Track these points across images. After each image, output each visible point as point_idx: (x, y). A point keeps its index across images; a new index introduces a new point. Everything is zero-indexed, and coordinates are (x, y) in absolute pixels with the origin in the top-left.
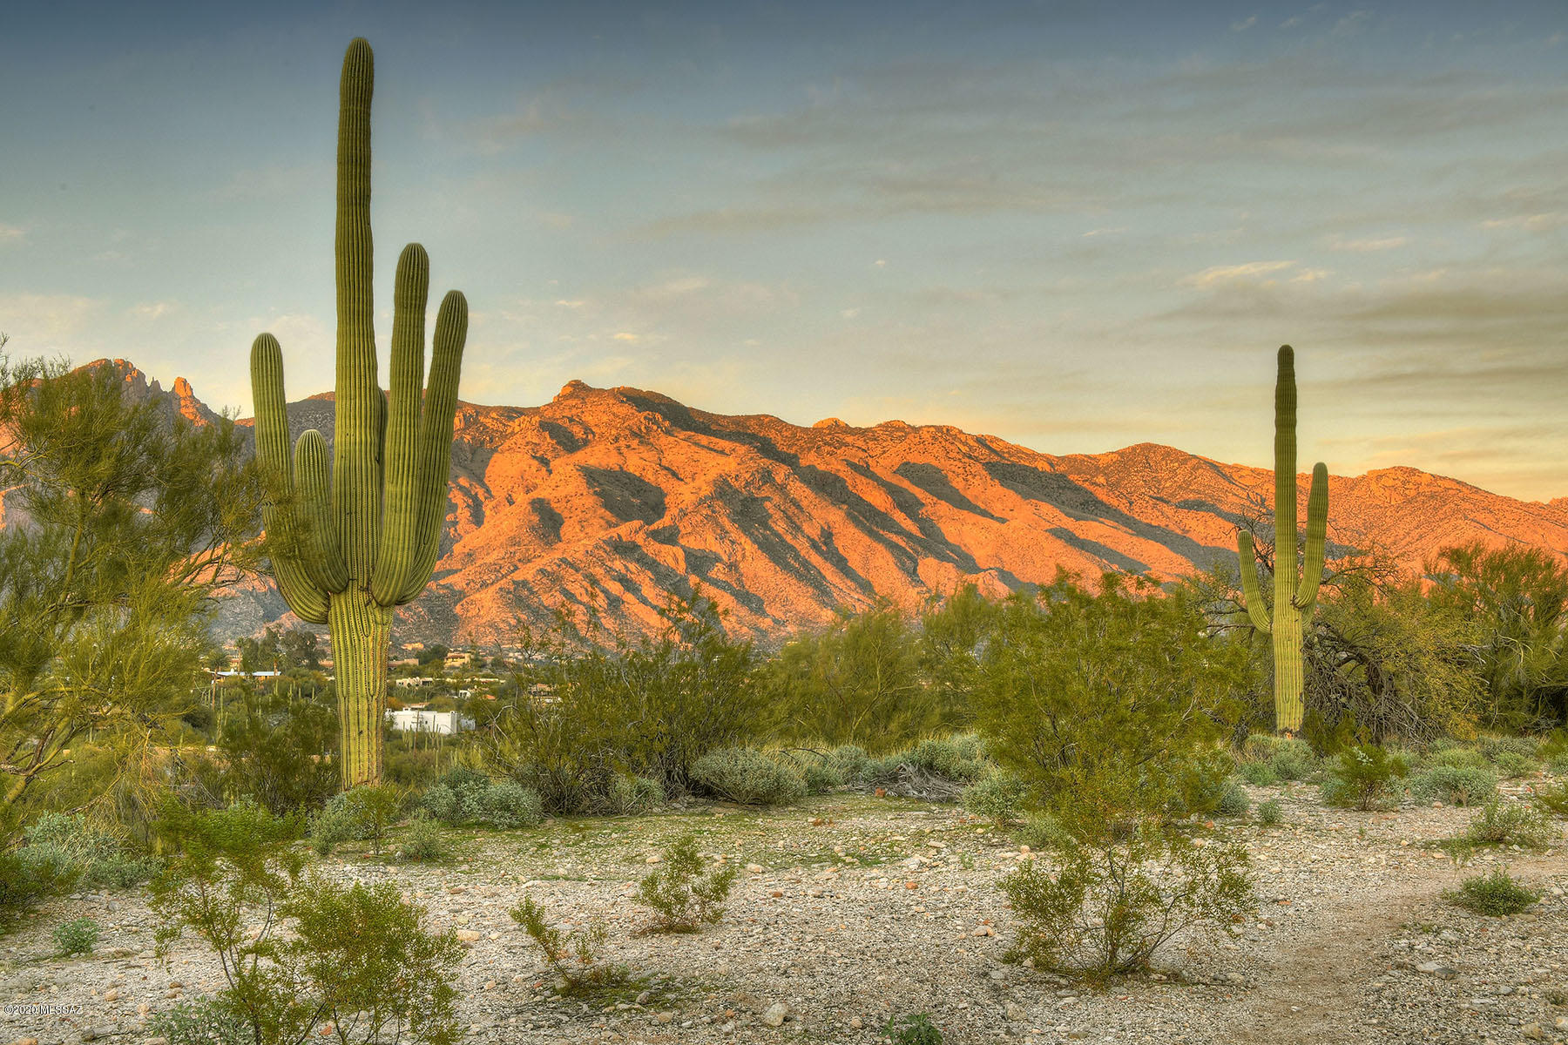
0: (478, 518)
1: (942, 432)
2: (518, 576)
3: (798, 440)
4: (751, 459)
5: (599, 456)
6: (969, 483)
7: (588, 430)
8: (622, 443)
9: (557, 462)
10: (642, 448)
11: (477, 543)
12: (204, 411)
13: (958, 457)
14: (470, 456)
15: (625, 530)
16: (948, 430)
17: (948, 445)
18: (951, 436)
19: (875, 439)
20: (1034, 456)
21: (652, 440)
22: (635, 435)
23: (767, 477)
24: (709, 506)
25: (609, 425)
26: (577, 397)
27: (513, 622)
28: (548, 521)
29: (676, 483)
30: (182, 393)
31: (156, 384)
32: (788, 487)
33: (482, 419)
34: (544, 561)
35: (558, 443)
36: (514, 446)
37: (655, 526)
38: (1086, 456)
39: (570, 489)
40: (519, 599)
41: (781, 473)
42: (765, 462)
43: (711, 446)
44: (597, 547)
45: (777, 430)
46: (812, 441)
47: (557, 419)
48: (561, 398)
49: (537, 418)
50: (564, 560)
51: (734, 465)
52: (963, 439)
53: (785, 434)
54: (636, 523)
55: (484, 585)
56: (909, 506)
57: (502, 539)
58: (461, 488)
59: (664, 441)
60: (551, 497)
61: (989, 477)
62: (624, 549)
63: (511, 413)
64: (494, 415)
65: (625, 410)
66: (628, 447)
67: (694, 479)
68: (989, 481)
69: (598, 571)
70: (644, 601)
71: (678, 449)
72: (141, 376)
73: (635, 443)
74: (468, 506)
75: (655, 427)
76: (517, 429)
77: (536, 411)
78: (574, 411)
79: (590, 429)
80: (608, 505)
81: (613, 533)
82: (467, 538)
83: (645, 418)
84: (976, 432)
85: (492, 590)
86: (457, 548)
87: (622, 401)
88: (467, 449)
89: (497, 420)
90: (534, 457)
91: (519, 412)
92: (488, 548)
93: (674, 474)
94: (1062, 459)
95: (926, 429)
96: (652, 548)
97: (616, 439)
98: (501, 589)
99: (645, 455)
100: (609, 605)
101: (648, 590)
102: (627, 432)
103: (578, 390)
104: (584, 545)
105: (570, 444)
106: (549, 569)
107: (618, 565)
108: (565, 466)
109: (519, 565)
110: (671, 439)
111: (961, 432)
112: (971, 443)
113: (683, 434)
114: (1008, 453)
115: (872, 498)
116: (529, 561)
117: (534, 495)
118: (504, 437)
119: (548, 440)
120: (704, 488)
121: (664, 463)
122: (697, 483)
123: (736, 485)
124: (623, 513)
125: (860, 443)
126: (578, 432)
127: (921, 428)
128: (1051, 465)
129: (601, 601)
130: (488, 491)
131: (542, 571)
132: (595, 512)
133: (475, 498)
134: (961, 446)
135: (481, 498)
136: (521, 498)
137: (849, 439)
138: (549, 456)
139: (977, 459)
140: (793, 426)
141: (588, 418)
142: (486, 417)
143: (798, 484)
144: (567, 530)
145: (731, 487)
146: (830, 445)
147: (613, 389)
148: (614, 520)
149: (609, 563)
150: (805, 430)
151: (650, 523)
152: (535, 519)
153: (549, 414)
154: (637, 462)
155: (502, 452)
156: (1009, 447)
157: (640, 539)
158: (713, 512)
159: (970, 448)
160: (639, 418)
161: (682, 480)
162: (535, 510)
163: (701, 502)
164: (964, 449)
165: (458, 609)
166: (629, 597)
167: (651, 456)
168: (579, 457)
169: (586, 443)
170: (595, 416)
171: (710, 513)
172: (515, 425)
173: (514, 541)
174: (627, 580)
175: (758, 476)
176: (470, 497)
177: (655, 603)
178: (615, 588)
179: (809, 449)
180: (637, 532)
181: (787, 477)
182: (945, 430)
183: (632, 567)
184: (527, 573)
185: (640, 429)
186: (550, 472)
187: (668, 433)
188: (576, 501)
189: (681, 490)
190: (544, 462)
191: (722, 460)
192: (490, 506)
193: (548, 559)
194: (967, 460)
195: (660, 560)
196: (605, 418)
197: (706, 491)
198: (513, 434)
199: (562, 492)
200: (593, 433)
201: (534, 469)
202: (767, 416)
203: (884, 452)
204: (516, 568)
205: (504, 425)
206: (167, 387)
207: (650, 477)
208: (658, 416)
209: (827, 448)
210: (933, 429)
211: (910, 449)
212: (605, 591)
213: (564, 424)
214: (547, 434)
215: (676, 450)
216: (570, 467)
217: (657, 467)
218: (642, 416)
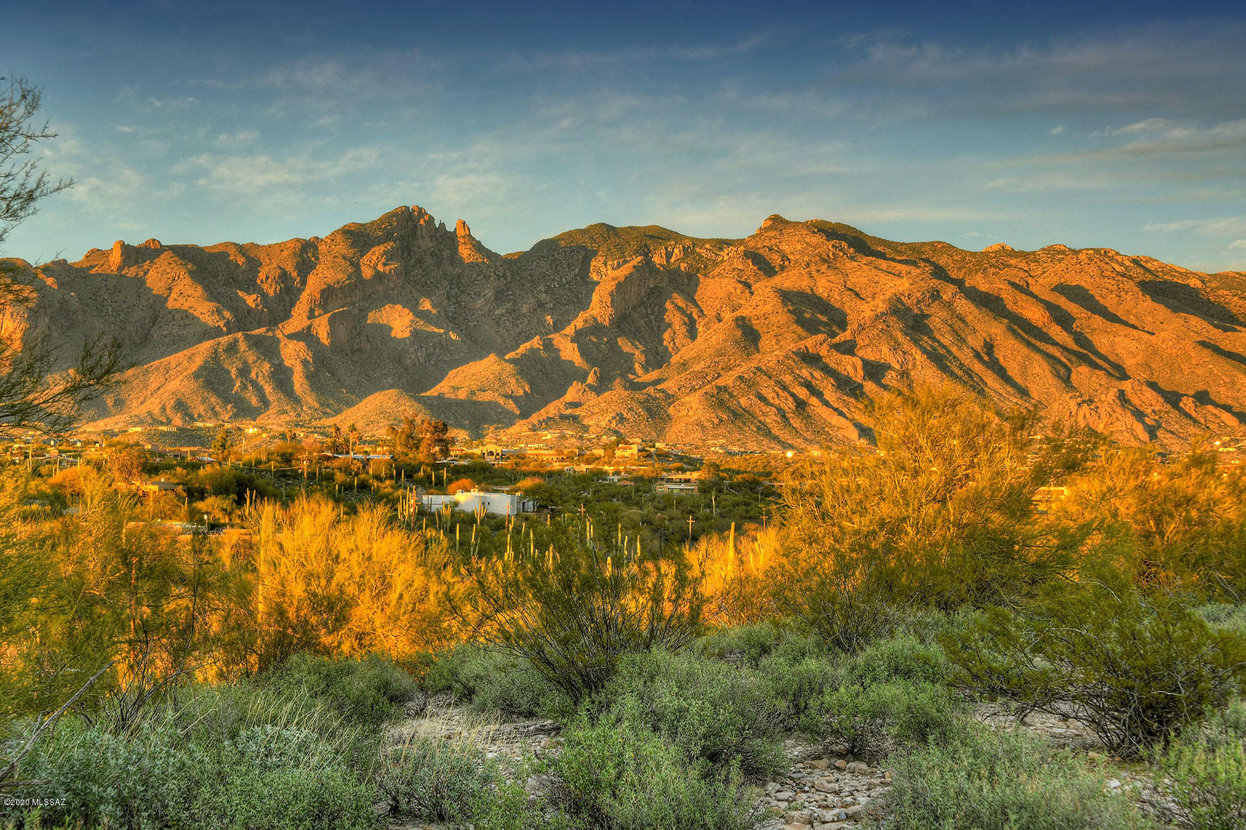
0: (692, 334)
1: (1100, 254)
2: (720, 382)
3: (967, 263)
4: (923, 279)
5: (791, 280)
6: (1122, 299)
7: (784, 257)
8: (813, 268)
9: (758, 285)
10: (830, 272)
11: (692, 354)
12: (478, 247)
13: (1112, 275)
14: (686, 281)
15: (811, 343)
16: (1105, 252)
17: (1103, 264)
18: (1109, 257)
19: (1037, 261)
20: (1187, 274)
21: (838, 265)
22: (825, 261)
23: (936, 296)
24: (884, 321)
25: (802, 253)
26: (776, 229)
27: (716, 421)
28: (749, 335)
29: (859, 302)
30: (460, 233)
31: (442, 225)
32: (955, 304)
33: (698, 250)
34: (743, 369)
35: (759, 269)
36: (723, 272)
37: (837, 340)
38: (1237, 273)
39: (768, 308)
40: (721, 403)
41: (948, 292)
42: (935, 283)
43: (890, 270)
44: (786, 357)
45: (949, 255)
46: (979, 263)
47: (759, 249)
48: (763, 230)
49: (742, 248)
50: (759, 369)
51: (907, 285)
52: (1119, 259)
53: (955, 258)
54: (821, 337)
55: (693, 390)
56: (1064, 320)
57: (711, 351)
58: (679, 308)
59: (850, 265)
60: (752, 315)
61: (1140, 293)
62: (811, 359)
63: (721, 244)
64: (708, 246)
65: (816, 239)
66: (818, 271)
67: (874, 299)
68: (1141, 297)
69: (788, 379)
70: (827, 404)
71: (860, 272)
72: (431, 219)
73: (824, 268)
74: (685, 323)
75: (841, 254)
76: (726, 258)
77: (741, 242)
78: (773, 241)
79: (787, 257)
80: (800, 321)
81: (801, 345)
82: (683, 350)
83: (833, 246)
84: (1133, 254)
85: (699, 393)
86: (675, 359)
87: (814, 232)
88: (685, 276)
89: (710, 250)
90: (740, 282)
91: (728, 243)
92: (698, 358)
93: (857, 295)
94: (1215, 276)
95: (1085, 252)
96: (833, 359)
97: (808, 265)
98: (706, 393)
99: (832, 278)
100: (797, 407)
101: (830, 395)
102: (818, 258)
103: (777, 222)
104: (777, 356)
105: (768, 270)
106: (746, 376)
107: (805, 373)
108: (764, 289)
109: (722, 373)
110: (855, 263)
111: (1117, 254)
112: (1127, 263)
113: (865, 259)
114: (1162, 271)
115: (1031, 314)
116: (731, 369)
117: (738, 313)
118: (716, 264)
119: (751, 266)
120: (881, 305)
121: (849, 285)
122: (877, 301)
123: (908, 303)
124: (811, 327)
125: (1023, 265)
126: (776, 259)
127: (1080, 251)
128: (1203, 282)
129: (789, 405)
130: (701, 311)
131: (741, 378)
132: (788, 327)
133: (690, 317)
134: (1116, 266)
135: (695, 316)
136: (728, 316)
137: (1013, 262)
138: (751, 281)
139: (1131, 278)
140: (962, 251)
141: (785, 247)
142: (701, 248)
143: (964, 301)
144: (766, 343)
145: (904, 305)
146: (996, 267)
147: (808, 222)
148: (804, 334)
149: (797, 371)
150: (974, 254)
151: (834, 335)
152: (738, 333)
153: (752, 244)
154: (825, 286)
155: (713, 278)
156: (1163, 267)
157: (823, 351)
158: (888, 326)
159: (1126, 268)
160: (828, 246)
161: (864, 299)
162: (738, 326)
163: (877, 317)
164: (1118, 268)
165: (671, 410)
166: (814, 401)
167: (838, 278)
168: (777, 280)
169: (783, 268)
170: (791, 245)
171: (884, 327)
172: (724, 254)
173: (720, 353)
174: (812, 387)
175: (928, 295)
176: (686, 315)
177: (836, 406)
178: (802, 393)
179: (977, 271)
180: (821, 344)
181: (954, 295)
182: (1102, 252)
183: (817, 374)
184: (728, 380)
185: (828, 256)
186: (752, 293)
187: (852, 258)
188: (773, 318)
189: (862, 308)
190: (747, 285)
191: (898, 281)
192: (703, 323)
193: (745, 368)
194: (1120, 278)
195: (841, 370)
196: (799, 247)
197: (882, 307)
198: (723, 261)
199: (760, 311)
200: (789, 260)
201: (739, 291)
202: (940, 243)
203: (1044, 272)
204: (719, 375)
205: (716, 254)
206: (450, 228)
207: (836, 299)
208: (844, 244)
209: (992, 270)
210: (1091, 252)
211: (1067, 269)
212: (793, 395)
213: (765, 253)
214: (750, 261)
215: (858, 273)
216: (768, 290)
217: (842, 289)
218: (830, 244)
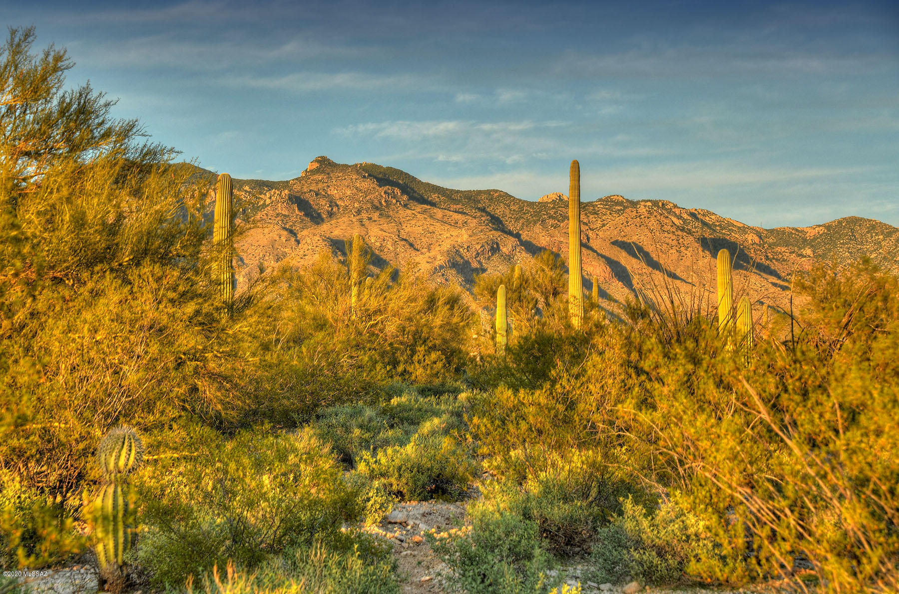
1: (658, 207)
3: (524, 214)
4: (481, 231)
5: (341, 228)
6: (682, 254)
7: (332, 203)
8: (364, 215)
9: (305, 232)
10: (382, 220)
13: (672, 230)
16: (663, 204)
17: (662, 218)
18: (666, 210)
19: (595, 213)
20: (744, 229)
21: (391, 213)
22: (377, 208)
23: (495, 249)
24: (443, 275)
25: (352, 198)
26: (323, 172)
29: (414, 253)
32: (516, 258)
35: (305, 215)
36: (265, 217)
38: (793, 229)
41: (508, 245)
42: (496, 235)
43: (445, 219)
45: (505, 204)
46: (537, 214)
47: (305, 193)
48: (309, 173)
49: (286, 191)
51: (465, 237)
52: (677, 211)
53: (512, 207)
56: (624, 276)
59: (403, 213)
60: (299, 265)
61: (700, 249)
63: (262, 185)
64: (247, 188)
65: (367, 184)
66: (370, 219)
67: (429, 250)
68: (701, 253)
71: (415, 221)
73: (376, 216)
75: (394, 201)
76: (268, 201)
77: (285, 184)
78: (320, 185)
79: (335, 203)
83: (385, 193)
84: (691, 207)
87: (364, 177)
89: (250, 192)
90: (284, 228)
91: (270, 185)
93: (411, 245)
94: (771, 231)
95: (643, 203)
97: (359, 212)
99: (385, 227)
102: (369, 206)
103: (325, 165)
105: (316, 218)
108: (312, 237)
110: (409, 212)
111: (675, 206)
112: (685, 216)
113: (419, 207)
114: (720, 226)
115: (592, 268)
117: (283, 263)
118: (256, 209)
119: (297, 211)
120: (439, 257)
121: (403, 235)
122: (432, 254)
123: (467, 255)
126: (323, 206)
127: (638, 202)
128: (760, 237)
130: (240, 260)
134: (675, 220)
138: (296, 228)
139: (690, 232)
140: (520, 200)
141: (333, 192)
142: (239, 190)
143: (524, 254)
145: (462, 258)
146: (553, 218)
147: (356, 165)
150: (531, 204)
153: (297, 188)
154: (377, 235)
155: (254, 223)
156: (721, 220)
158: (446, 280)
159: (685, 221)
160: (380, 193)
161: (418, 251)
163: (435, 271)
164: (677, 222)
167: (391, 227)
168: (325, 227)
169: (331, 215)
170: (340, 190)
171: (444, 281)
172: (266, 198)
175: (487, 248)
179: (535, 223)
181: (514, 248)
182: (660, 204)
185: (380, 203)
186: (298, 242)
187: (405, 206)
189: (417, 259)
190: (293, 233)
191: (455, 232)
192: (243, 273)
194: (680, 233)
196: (349, 192)
197: (441, 260)
198: (264, 206)
199: (308, 262)
200: (337, 206)
201: (283, 239)
202: (496, 191)
203: (604, 225)
205: (257, 198)
207: (389, 249)
208: (397, 191)
209: (551, 222)
210: (649, 204)
211: (627, 222)
213: (311, 199)
214: (295, 207)
215: (413, 222)
216: (317, 238)
217: (396, 238)
218: (382, 190)
